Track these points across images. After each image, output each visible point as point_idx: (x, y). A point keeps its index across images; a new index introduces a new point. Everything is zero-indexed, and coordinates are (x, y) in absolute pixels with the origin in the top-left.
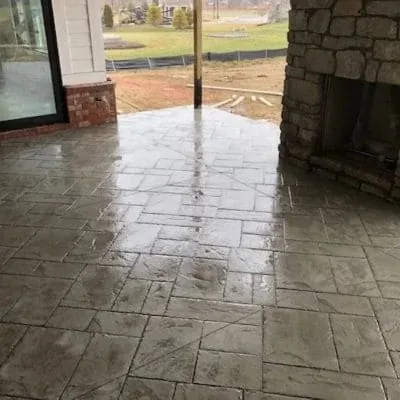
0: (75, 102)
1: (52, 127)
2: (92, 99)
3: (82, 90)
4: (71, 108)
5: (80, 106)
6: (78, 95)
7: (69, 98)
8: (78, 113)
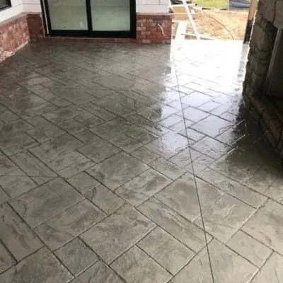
0: (142, 25)
1: (125, 40)
2: (154, 24)
3: (147, 17)
4: (138, 29)
5: (145, 28)
6: (144, 21)
7: (138, 21)
8: (143, 33)
